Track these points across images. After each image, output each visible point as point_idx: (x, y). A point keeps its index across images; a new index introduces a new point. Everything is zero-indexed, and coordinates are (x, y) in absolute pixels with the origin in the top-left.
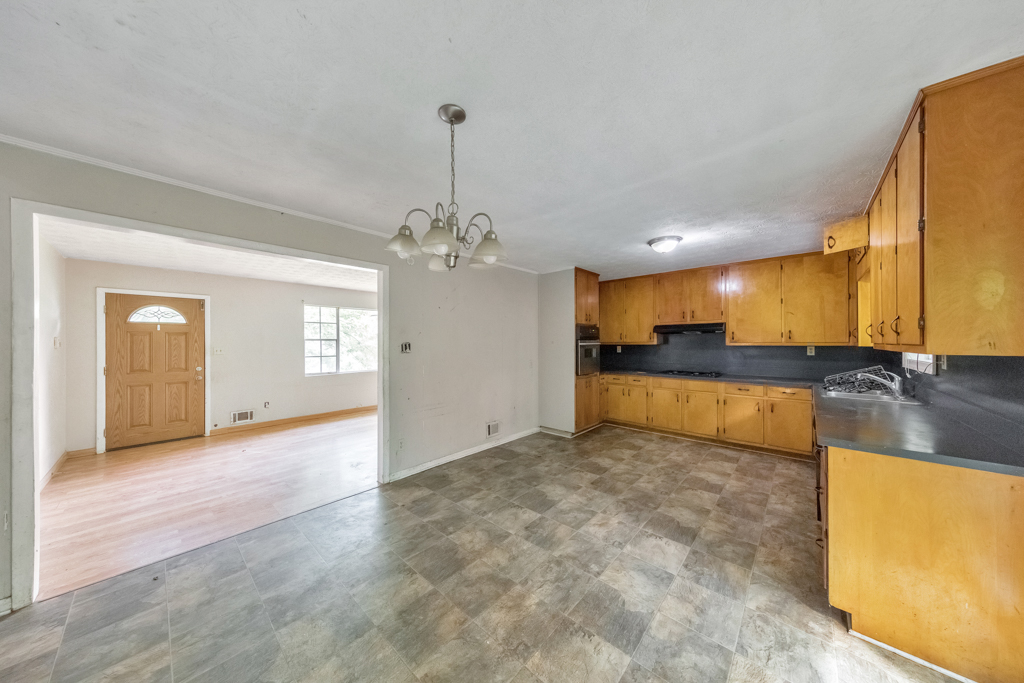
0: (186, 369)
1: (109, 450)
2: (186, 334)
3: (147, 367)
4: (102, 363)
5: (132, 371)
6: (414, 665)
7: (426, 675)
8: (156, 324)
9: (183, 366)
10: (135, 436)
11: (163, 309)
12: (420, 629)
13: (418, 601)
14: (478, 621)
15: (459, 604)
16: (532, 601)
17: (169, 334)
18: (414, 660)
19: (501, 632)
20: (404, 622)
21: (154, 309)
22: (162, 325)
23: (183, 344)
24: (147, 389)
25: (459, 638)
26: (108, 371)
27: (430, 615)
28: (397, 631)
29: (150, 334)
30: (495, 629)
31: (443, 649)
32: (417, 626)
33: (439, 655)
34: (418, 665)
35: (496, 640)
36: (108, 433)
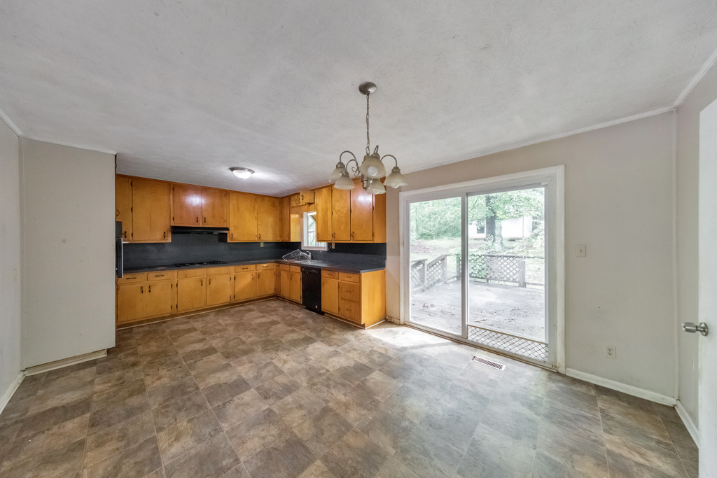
13: (331, 470)
14: (356, 425)
15: (340, 437)
16: (343, 398)
18: (384, 457)
19: (364, 412)
25: (367, 433)
27: (348, 456)
30: (362, 415)
31: (376, 441)
34: (388, 454)
35: (369, 414)
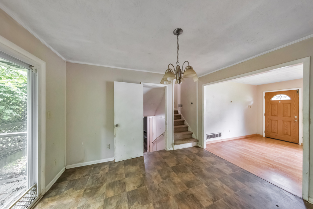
0: (290, 117)
1: (266, 137)
2: (290, 103)
3: (276, 114)
4: (264, 112)
5: (272, 115)
6: (174, 196)
7: (170, 198)
8: (279, 101)
9: (289, 115)
10: (272, 135)
11: (282, 95)
12: (185, 199)
13: (198, 200)
17: (284, 104)
18: (175, 196)
20: (189, 196)
21: (279, 95)
22: (281, 101)
23: (289, 107)
24: (276, 122)
26: (265, 115)
27: (191, 203)
28: (186, 193)
29: (277, 104)
31: (176, 204)
32: (186, 199)
33: (174, 202)
34: (173, 197)
36: (265, 132)
